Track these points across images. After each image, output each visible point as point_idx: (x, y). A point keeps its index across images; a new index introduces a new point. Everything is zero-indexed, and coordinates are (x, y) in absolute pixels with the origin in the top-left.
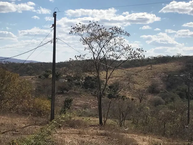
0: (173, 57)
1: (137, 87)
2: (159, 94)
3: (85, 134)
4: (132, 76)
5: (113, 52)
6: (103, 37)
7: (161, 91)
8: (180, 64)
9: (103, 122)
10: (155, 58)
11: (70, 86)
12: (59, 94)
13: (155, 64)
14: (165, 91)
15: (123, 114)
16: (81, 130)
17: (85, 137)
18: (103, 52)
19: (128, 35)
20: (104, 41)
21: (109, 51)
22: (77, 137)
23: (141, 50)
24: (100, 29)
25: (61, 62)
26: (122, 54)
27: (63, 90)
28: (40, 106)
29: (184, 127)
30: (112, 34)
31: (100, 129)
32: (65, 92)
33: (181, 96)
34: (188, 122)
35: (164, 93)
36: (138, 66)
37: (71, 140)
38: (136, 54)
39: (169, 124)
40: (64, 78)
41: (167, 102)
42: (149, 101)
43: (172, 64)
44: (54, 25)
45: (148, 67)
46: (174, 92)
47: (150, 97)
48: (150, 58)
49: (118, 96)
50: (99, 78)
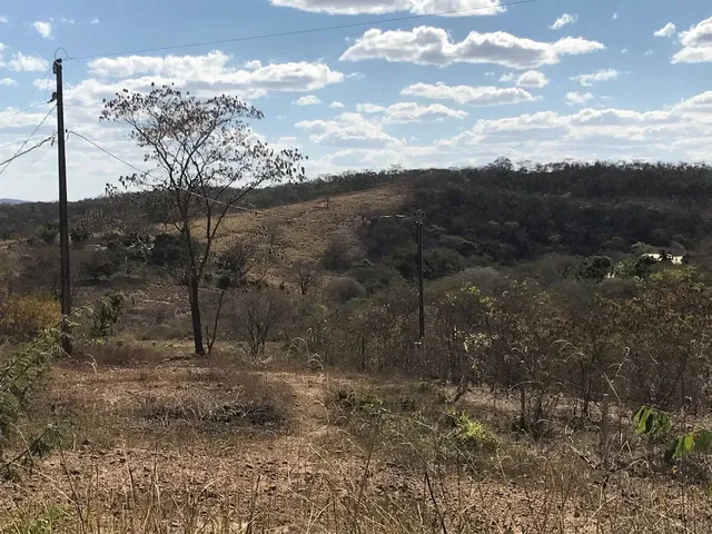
0: (382, 174)
1: (294, 255)
2: (350, 271)
3: (157, 379)
4: (280, 227)
5: (223, 163)
6: (191, 123)
7: (355, 264)
8: (399, 193)
9: (205, 346)
10: (335, 177)
11: (116, 263)
12: (85, 283)
13: (337, 193)
14: (365, 262)
15: (258, 327)
16: (146, 371)
17: (156, 386)
18: (195, 163)
19: (259, 115)
20: (195, 135)
21: (211, 160)
22: (136, 388)
23: (293, 154)
24: (182, 103)
25: (86, 200)
26: (247, 167)
27: (97, 274)
28: (33, 316)
29: (412, 347)
30: (216, 114)
31: (197, 366)
32: (103, 278)
33: (405, 272)
34: (422, 334)
35: (363, 266)
36: (293, 201)
37: (119, 398)
38: (282, 165)
39: (375, 342)
40: (97, 241)
41: (370, 290)
42: (326, 290)
43: (380, 192)
44: (58, 96)
45: (319, 203)
46: (387, 264)
47: (327, 280)
48: (323, 179)
49: (244, 283)
50: (188, 232)
